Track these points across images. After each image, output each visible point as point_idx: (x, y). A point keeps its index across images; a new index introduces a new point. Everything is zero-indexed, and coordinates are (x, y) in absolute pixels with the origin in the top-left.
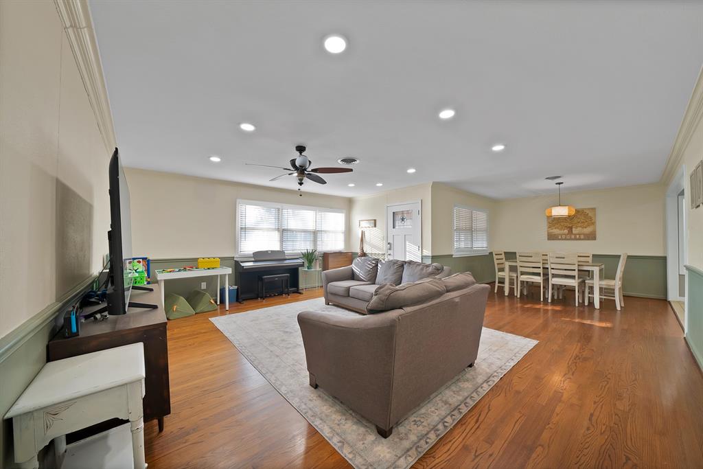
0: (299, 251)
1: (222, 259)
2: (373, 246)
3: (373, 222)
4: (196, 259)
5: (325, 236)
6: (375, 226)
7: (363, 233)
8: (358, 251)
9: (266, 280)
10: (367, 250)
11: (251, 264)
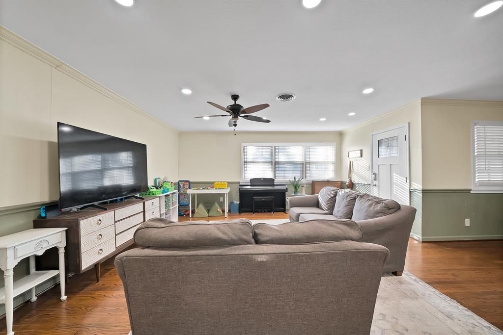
0: (288, 179)
1: (229, 183)
2: (360, 176)
3: (360, 152)
4: (213, 183)
5: (313, 167)
6: (361, 156)
7: (351, 163)
8: (347, 180)
9: (255, 200)
10: (355, 180)
11: (249, 187)
